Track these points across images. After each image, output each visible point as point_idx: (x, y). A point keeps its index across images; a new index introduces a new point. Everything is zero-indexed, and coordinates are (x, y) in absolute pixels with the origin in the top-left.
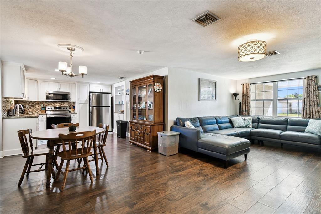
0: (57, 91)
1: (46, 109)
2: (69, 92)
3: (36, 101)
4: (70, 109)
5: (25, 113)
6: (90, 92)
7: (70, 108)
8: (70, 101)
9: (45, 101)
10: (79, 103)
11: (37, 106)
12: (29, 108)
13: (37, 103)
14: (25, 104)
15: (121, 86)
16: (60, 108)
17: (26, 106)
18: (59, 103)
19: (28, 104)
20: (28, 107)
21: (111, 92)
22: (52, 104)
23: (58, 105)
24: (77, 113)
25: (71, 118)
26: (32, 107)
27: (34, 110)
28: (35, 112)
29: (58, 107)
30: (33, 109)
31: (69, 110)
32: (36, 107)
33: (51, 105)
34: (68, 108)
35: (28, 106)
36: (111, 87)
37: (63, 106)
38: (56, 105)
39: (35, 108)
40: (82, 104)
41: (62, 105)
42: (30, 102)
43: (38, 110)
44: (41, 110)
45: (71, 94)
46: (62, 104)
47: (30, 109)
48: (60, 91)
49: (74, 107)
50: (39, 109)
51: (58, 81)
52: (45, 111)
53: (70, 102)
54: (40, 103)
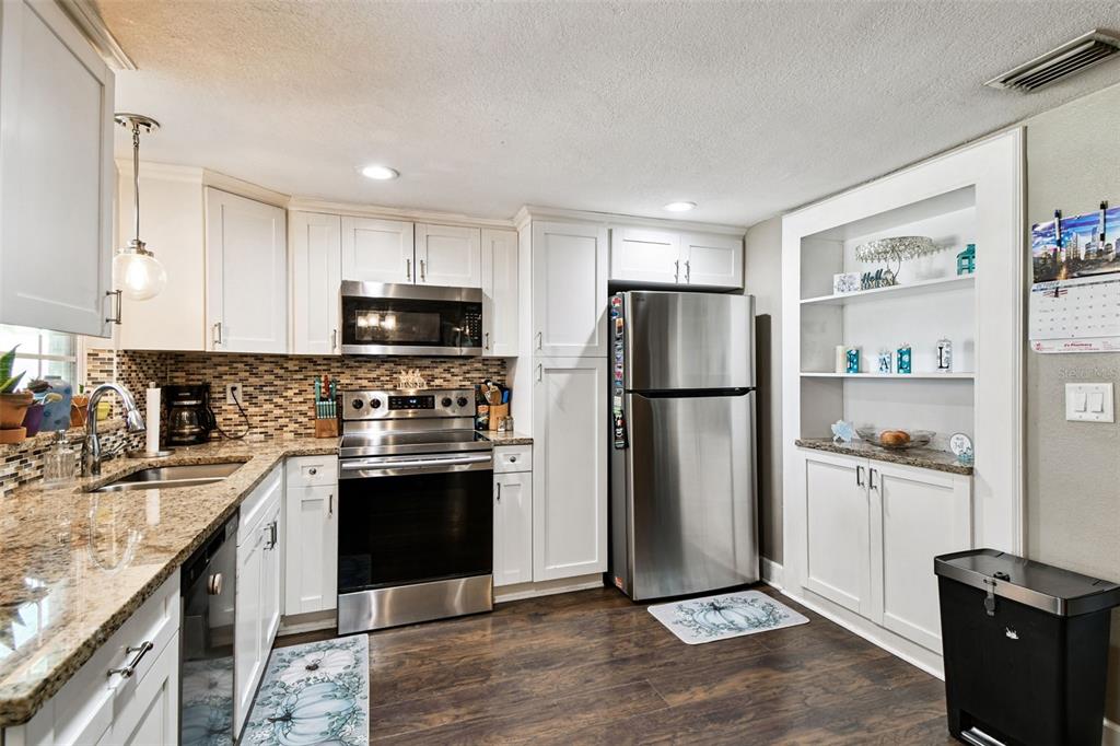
0: (405, 281)
1: (340, 408)
2: (478, 291)
3: (286, 357)
4: (483, 409)
5: (219, 439)
6: (614, 288)
7: (484, 401)
8: (485, 354)
9: (338, 352)
10: (547, 364)
11: (296, 387)
12: (243, 405)
13: (291, 365)
14: (219, 377)
15: (842, 227)
16: (424, 401)
17: (229, 391)
18: (421, 368)
19: (243, 375)
20: (239, 393)
21: (740, 286)
22: (378, 372)
23: (411, 382)
24: (530, 442)
25: (496, 479)
26: (262, 398)
27: (278, 412)
28: (281, 428)
29: (411, 392)
30: (267, 407)
31: (477, 416)
32: (290, 393)
33: (374, 380)
34: (471, 397)
35: (239, 386)
36: (741, 242)
37: (440, 389)
38: (403, 378)
39: (280, 401)
40: (564, 377)
41: (437, 382)
42: (251, 360)
43: (302, 413)
44: (311, 413)
45: (491, 301)
46: (437, 372)
47: (252, 410)
48: (428, 282)
49: (505, 392)
50: (304, 408)
51: (416, 214)
52: (334, 426)
53: (485, 360)
54: (310, 366)
